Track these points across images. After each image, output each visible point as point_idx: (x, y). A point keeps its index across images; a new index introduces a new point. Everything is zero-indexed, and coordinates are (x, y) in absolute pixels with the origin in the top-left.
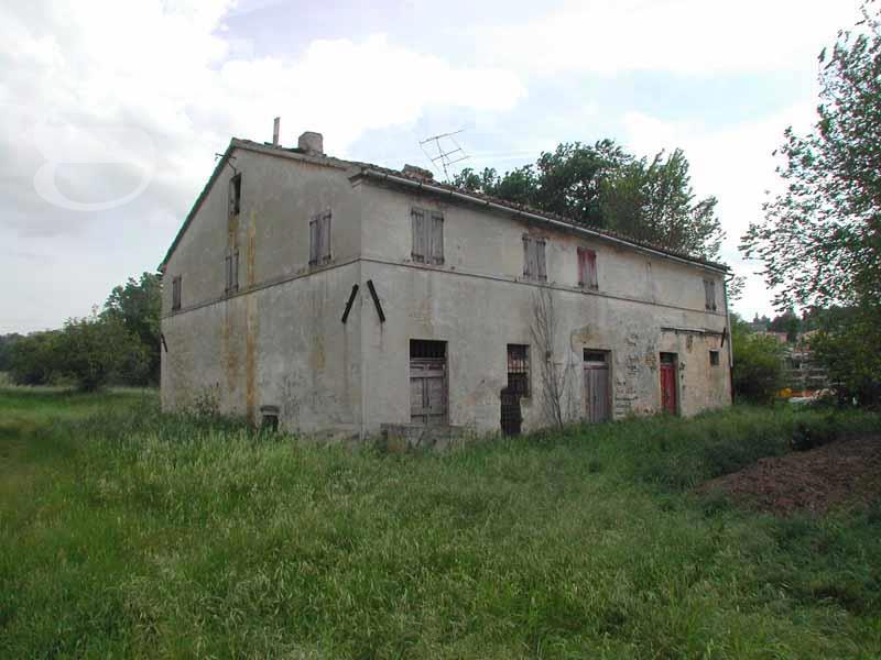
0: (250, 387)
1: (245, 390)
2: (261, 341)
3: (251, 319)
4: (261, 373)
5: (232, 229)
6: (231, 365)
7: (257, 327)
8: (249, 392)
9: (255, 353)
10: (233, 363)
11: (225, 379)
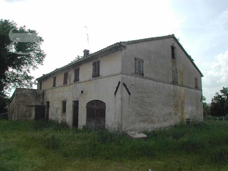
0: (182, 113)
1: (181, 115)
2: (185, 101)
3: (183, 94)
4: (186, 110)
5: (174, 63)
6: (175, 107)
7: (184, 97)
8: (182, 115)
9: (184, 104)
10: (176, 106)
11: (174, 111)
